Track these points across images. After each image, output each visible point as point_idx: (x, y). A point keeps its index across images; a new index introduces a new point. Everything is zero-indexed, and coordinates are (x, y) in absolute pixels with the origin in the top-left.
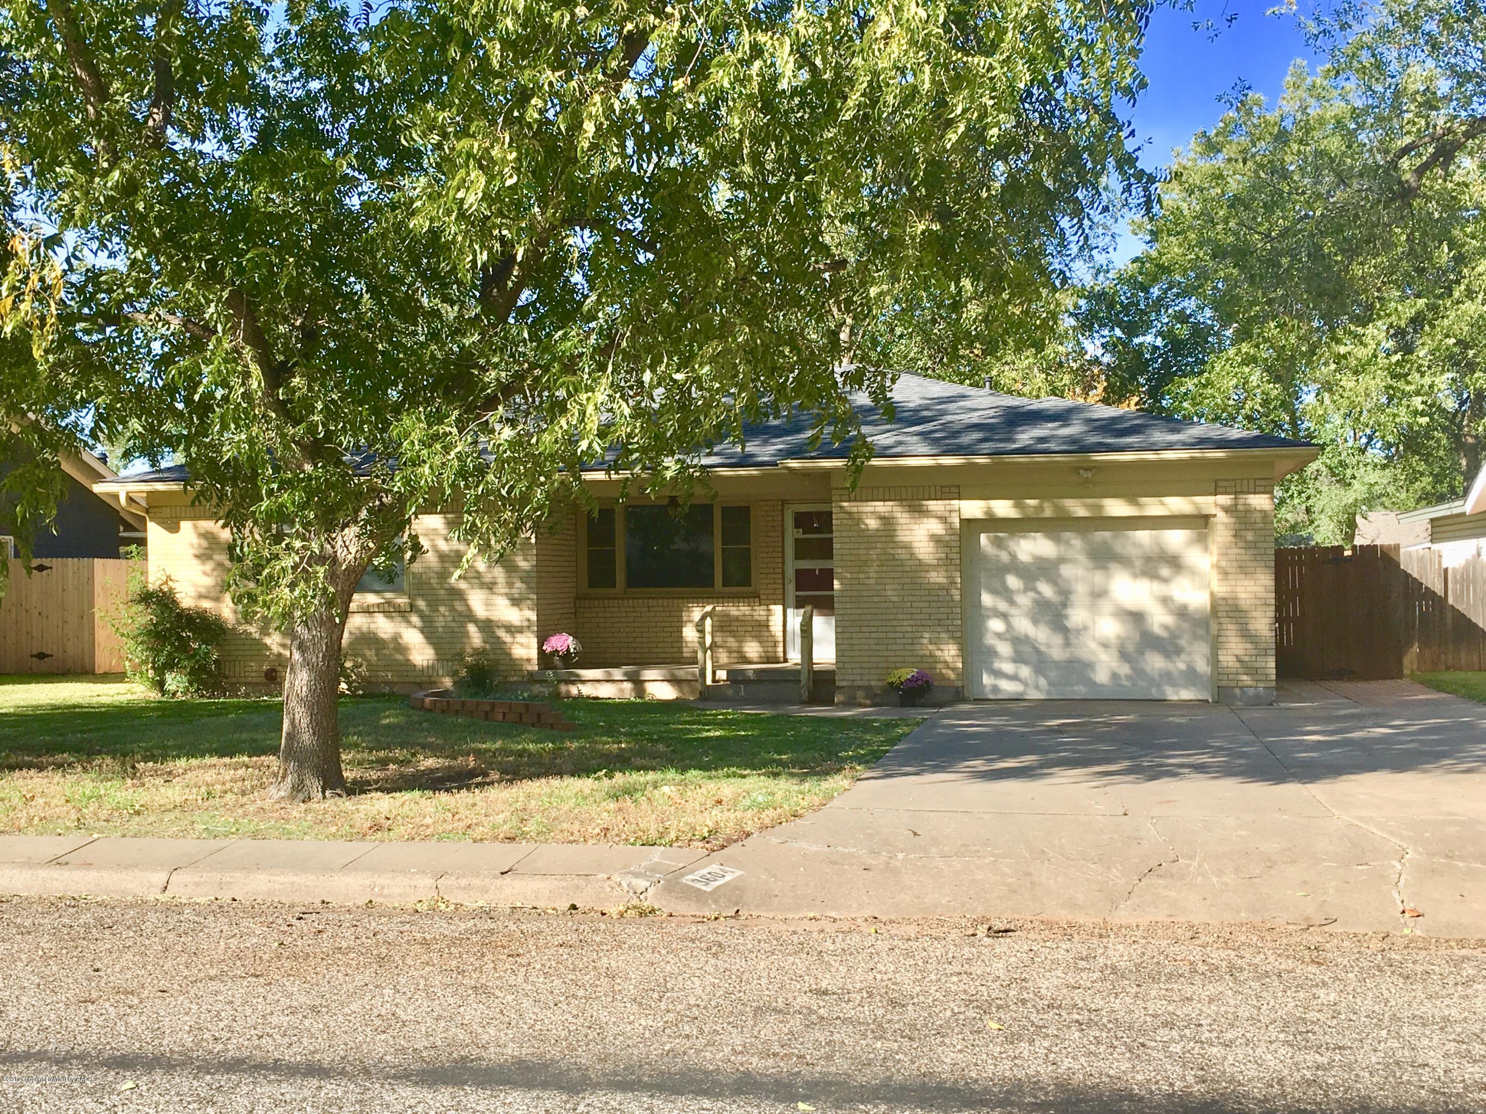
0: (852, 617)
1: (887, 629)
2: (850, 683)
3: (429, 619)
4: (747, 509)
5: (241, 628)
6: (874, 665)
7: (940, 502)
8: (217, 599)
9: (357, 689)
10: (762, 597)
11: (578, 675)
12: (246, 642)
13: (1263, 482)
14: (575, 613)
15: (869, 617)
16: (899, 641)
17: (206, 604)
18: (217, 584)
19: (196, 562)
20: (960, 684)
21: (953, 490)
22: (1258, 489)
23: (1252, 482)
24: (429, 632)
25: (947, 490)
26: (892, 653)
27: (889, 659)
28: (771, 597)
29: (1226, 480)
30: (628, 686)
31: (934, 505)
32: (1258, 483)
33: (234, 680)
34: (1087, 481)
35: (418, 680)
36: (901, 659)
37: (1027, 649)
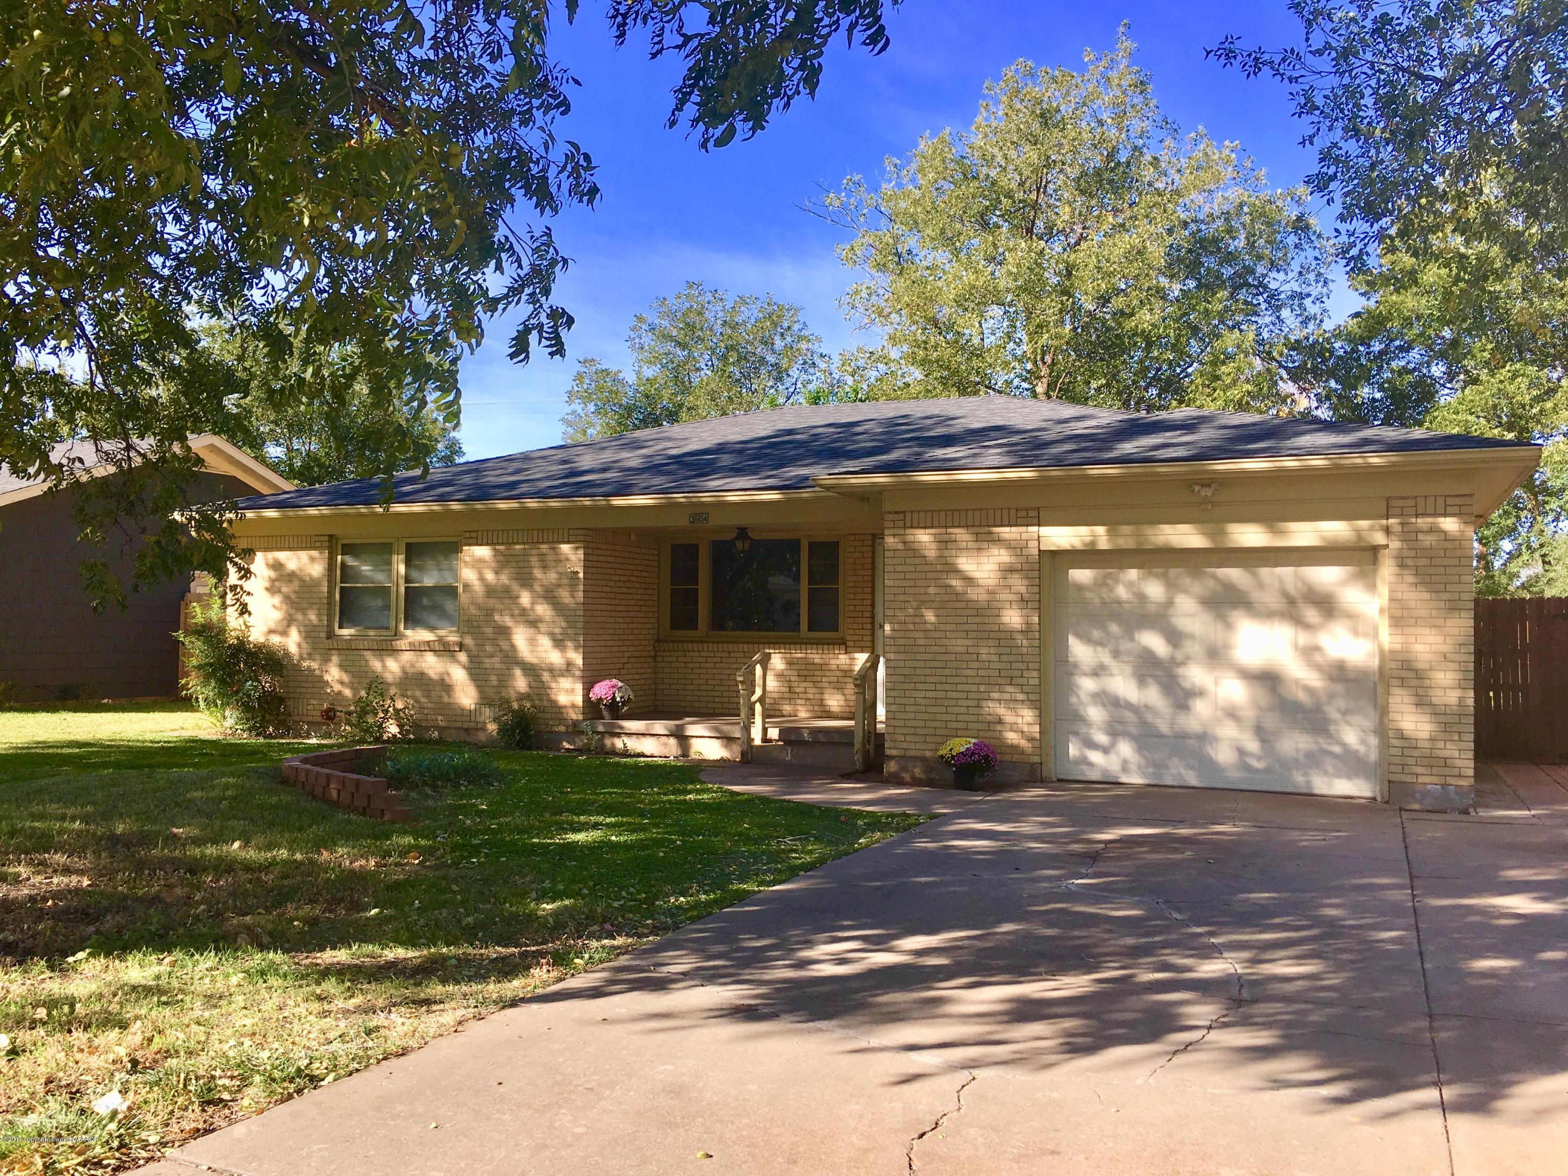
0: (906, 671)
1: (947, 687)
2: (901, 753)
3: (478, 660)
4: (837, 544)
5: (305, 664)
6: (932, 731)
7: (1014, 529)
8: (284, 633)
9: (408, 732)
10: (849, 644)
11: (621, 728)
12: (310, 679)
13: (1458, 501)
14: (655, 657)
15: (928, 672)
16: (961, 702)
17: (275, 640)
18: (285, 618)
19: (266, 595)
20: (1036, 759)
21: (1031, 513)
22: (1449, 510)
23: (1440, 502)
24: (476, 673)
25: (1024, 513)
26: (953, 718)
27: (950, 725)
28: (857, 644)
29: (1403, 498)
30: (672, 741)
31: (1006, 532)
32: (1450, 501)
33: (298, 718)
34: (1205, 501)
35: (465, 726)
36: (964, 725)
37: (1129, 715)
